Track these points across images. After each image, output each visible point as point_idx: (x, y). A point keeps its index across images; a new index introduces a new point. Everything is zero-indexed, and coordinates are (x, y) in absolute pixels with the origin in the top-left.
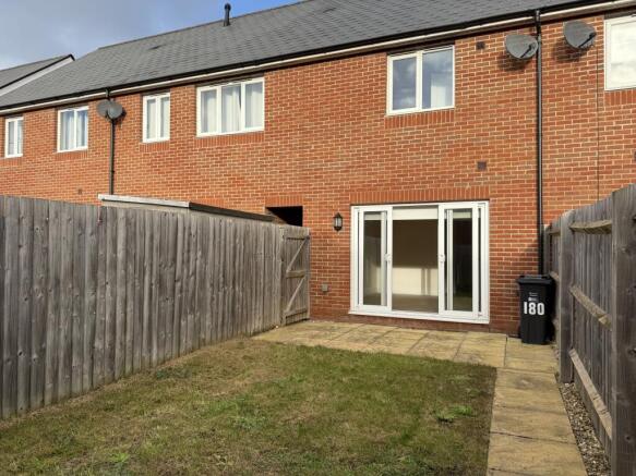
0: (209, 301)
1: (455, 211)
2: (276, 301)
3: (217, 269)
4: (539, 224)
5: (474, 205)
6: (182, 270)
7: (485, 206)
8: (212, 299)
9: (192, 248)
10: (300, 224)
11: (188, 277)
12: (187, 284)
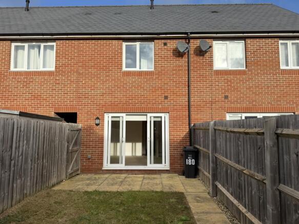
0: (29, 170)
1: (154, 117)
2: (64, 166)
3: (34, 150)
4: (189, 124)
5: (162, 115)
6: (15, 153)
7: (167, 116)
8: (31, 169)
9: (21, 139)
10: (75, 122)
11: (18, 157)
12: (18, 161)
